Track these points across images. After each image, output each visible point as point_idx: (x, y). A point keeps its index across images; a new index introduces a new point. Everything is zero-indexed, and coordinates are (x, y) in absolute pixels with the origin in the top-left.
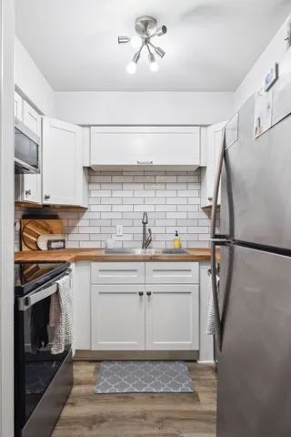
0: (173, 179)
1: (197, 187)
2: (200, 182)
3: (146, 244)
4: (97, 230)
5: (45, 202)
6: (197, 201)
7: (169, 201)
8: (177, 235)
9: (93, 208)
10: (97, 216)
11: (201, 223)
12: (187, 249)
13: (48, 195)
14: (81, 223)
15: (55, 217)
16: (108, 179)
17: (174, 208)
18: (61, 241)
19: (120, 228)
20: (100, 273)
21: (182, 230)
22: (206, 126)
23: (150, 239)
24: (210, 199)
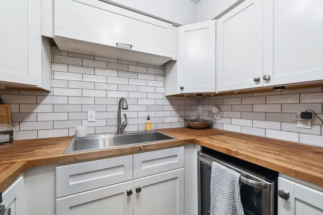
1: (162, 78)
2: (164, 75)
3: (121, 129)
4: (63, 117)
6: (162, 90)
7: (140, 89)
8: (149, 119)
9: (56, 92)
11: (166, 108)
14: (39, 109)
17: (144, 96)
18: (5, 133)
19: (92, 113)
20: (70, 180)
21: (152, 114)
22: (177, 26)
23: (125, 124)
24: (182, 88)
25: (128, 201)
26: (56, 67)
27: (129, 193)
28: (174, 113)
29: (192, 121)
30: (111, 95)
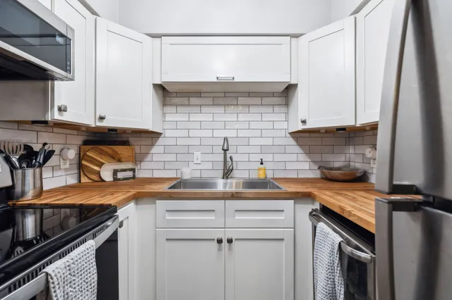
0: (258, 100)
1: (283, 109)
2: (287, 104)
3: (227, 173)
4: (171, 157)
5: (99, 124)
6: (285, 125)
7: (253, 125)
8: (262, 163)
9: (168, 133)
10: (172, 142)
11: (289, 149)
12: (274, 179)
13: (103, 115)
14: (155, 150)
15: (125, 143)
16: (185, 100)
17: (258, 133)
18: (130, 170)
19: (198, 155)
20: (167, 214)
21: (267, 158)
22: (297, 37)
23: (231, 168)
24: (304, 122)
25: (220, 249)
26: (168, 109)
27: (220, 241)
28: (302, 157)
29: (331, 169)
30: (217, 133)
